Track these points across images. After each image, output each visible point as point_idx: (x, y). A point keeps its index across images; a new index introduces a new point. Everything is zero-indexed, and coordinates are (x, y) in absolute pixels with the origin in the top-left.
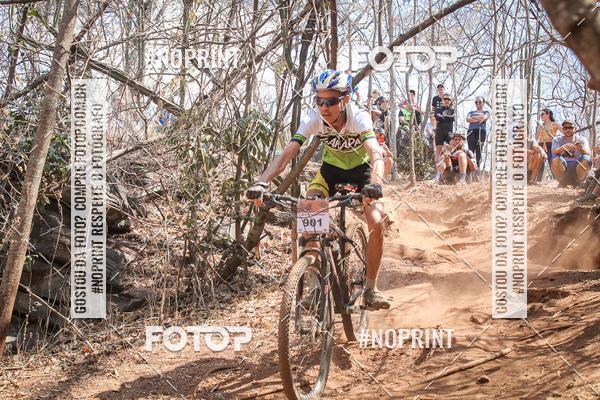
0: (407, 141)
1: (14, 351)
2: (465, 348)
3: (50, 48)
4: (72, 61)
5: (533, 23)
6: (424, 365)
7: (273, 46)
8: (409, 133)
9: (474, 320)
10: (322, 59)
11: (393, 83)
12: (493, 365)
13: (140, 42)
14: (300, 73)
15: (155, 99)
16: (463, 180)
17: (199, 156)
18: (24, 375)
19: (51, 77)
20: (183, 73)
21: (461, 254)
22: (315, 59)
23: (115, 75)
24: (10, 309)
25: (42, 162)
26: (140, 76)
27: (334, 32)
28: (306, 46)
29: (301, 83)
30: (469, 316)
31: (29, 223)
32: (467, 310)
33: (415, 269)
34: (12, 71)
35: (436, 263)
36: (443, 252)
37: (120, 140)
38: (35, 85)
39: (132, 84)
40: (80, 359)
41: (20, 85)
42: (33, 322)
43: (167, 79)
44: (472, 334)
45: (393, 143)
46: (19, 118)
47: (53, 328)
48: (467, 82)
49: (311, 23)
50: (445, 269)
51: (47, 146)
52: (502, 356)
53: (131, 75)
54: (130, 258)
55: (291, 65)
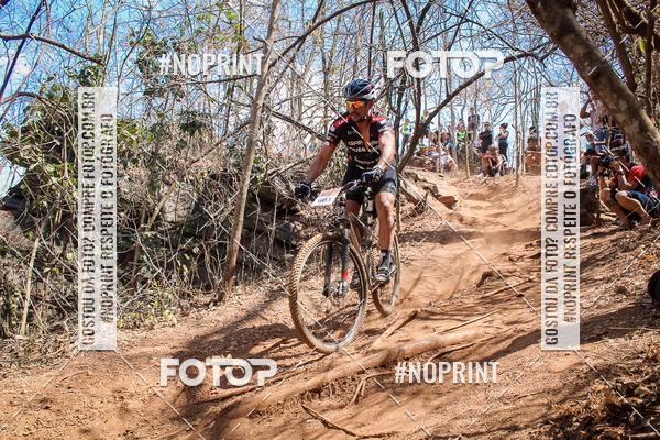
0: (463, 151)
1: (236, 284)
2: (506, 277)
3: (249, 106)
4: (262, 112)
5: (539, 75)
6: (482, 287)
7: (380, 97)
8: (464, 146)
9: (511, 259)
10: (411, 104)
11: (453, 116)
12: (524, 286)
13: (299, 99)
14: (398, 112)
15: (311, 132)
16: (498, 174)
17: (337, 165)
18: (245, 297)
19: (250, 122)
20: (326, 116)
21: (500, 219)
22: (407, 103)
23: (286, 119)
24: (235, 259)
25: (249, 173)
26: (300, 119)
27: (419, 86)
28: (401, 95)
29: (399, 118)
30: (507, 258)
31: (243, 209)
32: (505, 254)
33: (471, 230)
34: (227, 121)
35: (484, 225)
36: (490, 219)
37: (290, 158)
38: (240, 127)
39: (297, 124)
40: (275, 288)
41: (231, 129)
42: (246, 266)
43: (318, 120)
44: (511, 268)
45: (454, 153)
46: (232, 148)
47: (259, 270)
48: (498, 113)
49: (403, 82)
50: (490, 229)
51: (252, 163)
52: (530, 281)
53: (296, 119)
54: (300, 228)
55: (391, 108)
